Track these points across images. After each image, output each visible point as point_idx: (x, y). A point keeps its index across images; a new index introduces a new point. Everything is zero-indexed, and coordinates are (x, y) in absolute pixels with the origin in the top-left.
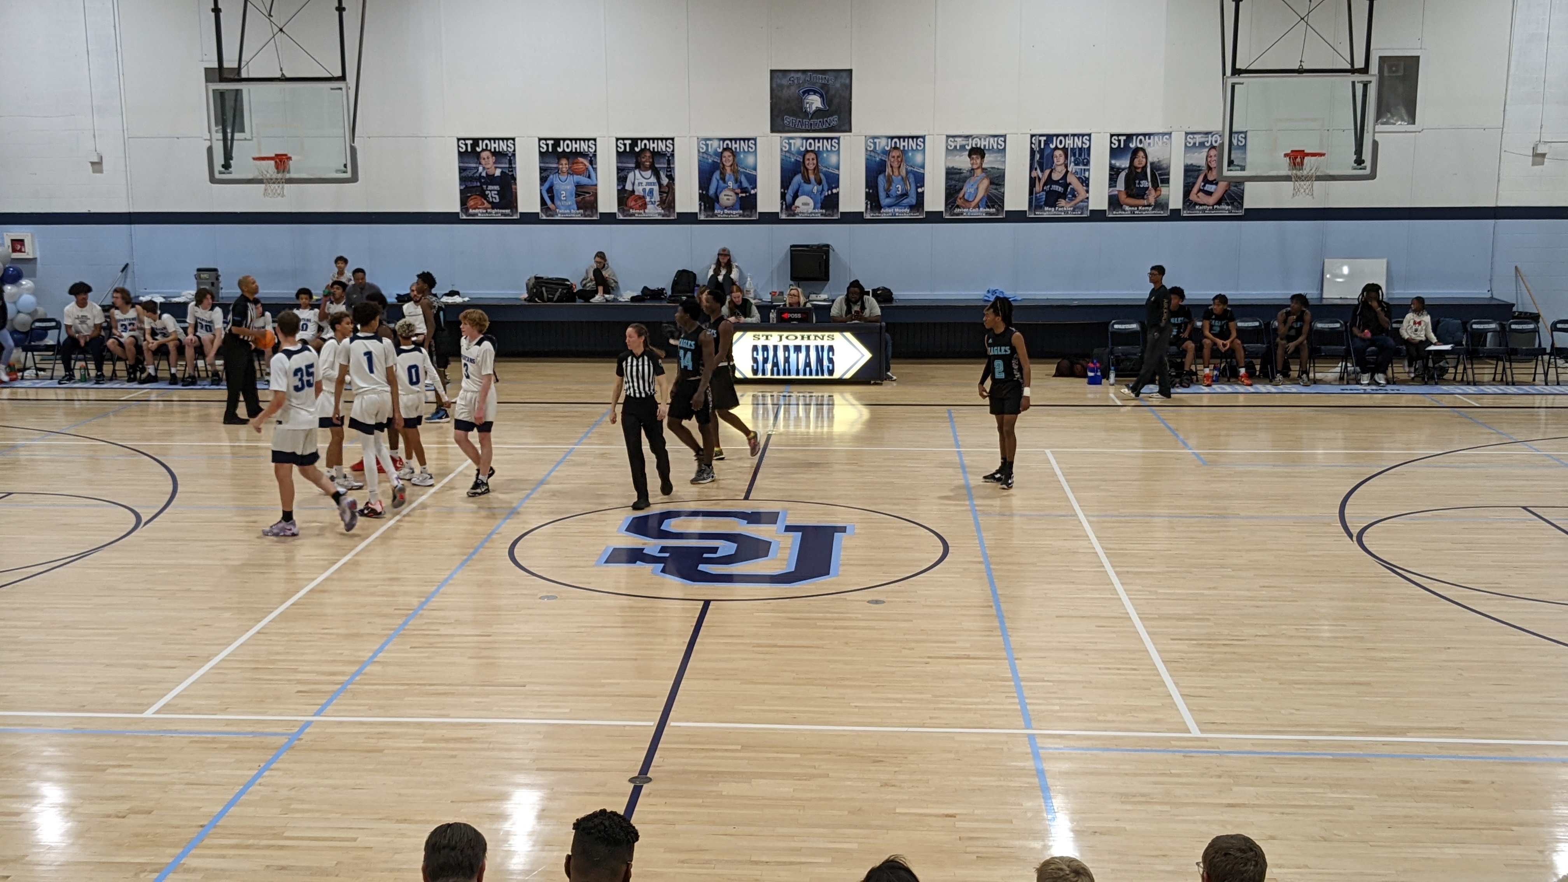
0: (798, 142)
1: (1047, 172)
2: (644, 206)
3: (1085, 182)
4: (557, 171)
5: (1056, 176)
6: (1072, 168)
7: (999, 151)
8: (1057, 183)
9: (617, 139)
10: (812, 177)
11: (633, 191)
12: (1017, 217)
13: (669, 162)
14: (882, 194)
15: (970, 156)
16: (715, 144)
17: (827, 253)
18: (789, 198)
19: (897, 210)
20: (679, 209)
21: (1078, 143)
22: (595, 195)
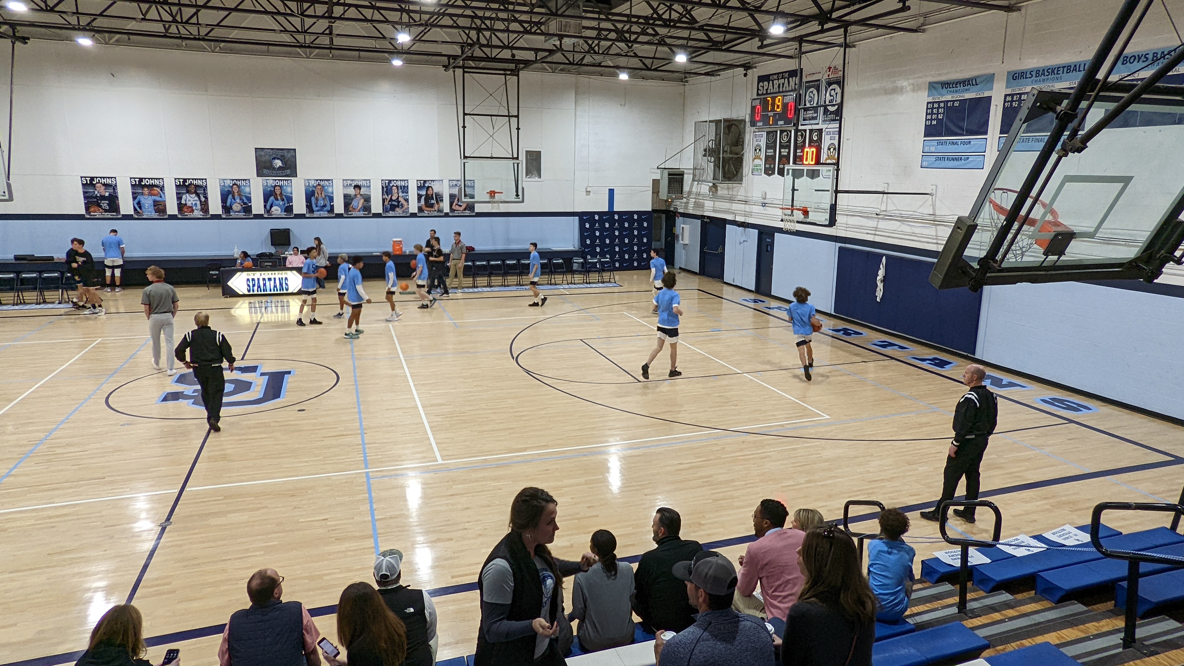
0: (272, 181)
1: (390, 196)
2: (192, 211)
3: (407, 200)
4: (142, 194)
5: (394, 198)
6: (401, 194)
7: (367, 187)
8: (394, 201)
9: (175, 179)
10: (279, 198)
11: (186, 204)
12: (377, 216)
13: (204, 190)
14: (314, 206)
15: (354, 188)
16: (229, 182)
17: (289, 233)
18: (268, 207)
19: (321, 213)
20: (212, 211)
21: (403, 184)
22: (165, 206)
